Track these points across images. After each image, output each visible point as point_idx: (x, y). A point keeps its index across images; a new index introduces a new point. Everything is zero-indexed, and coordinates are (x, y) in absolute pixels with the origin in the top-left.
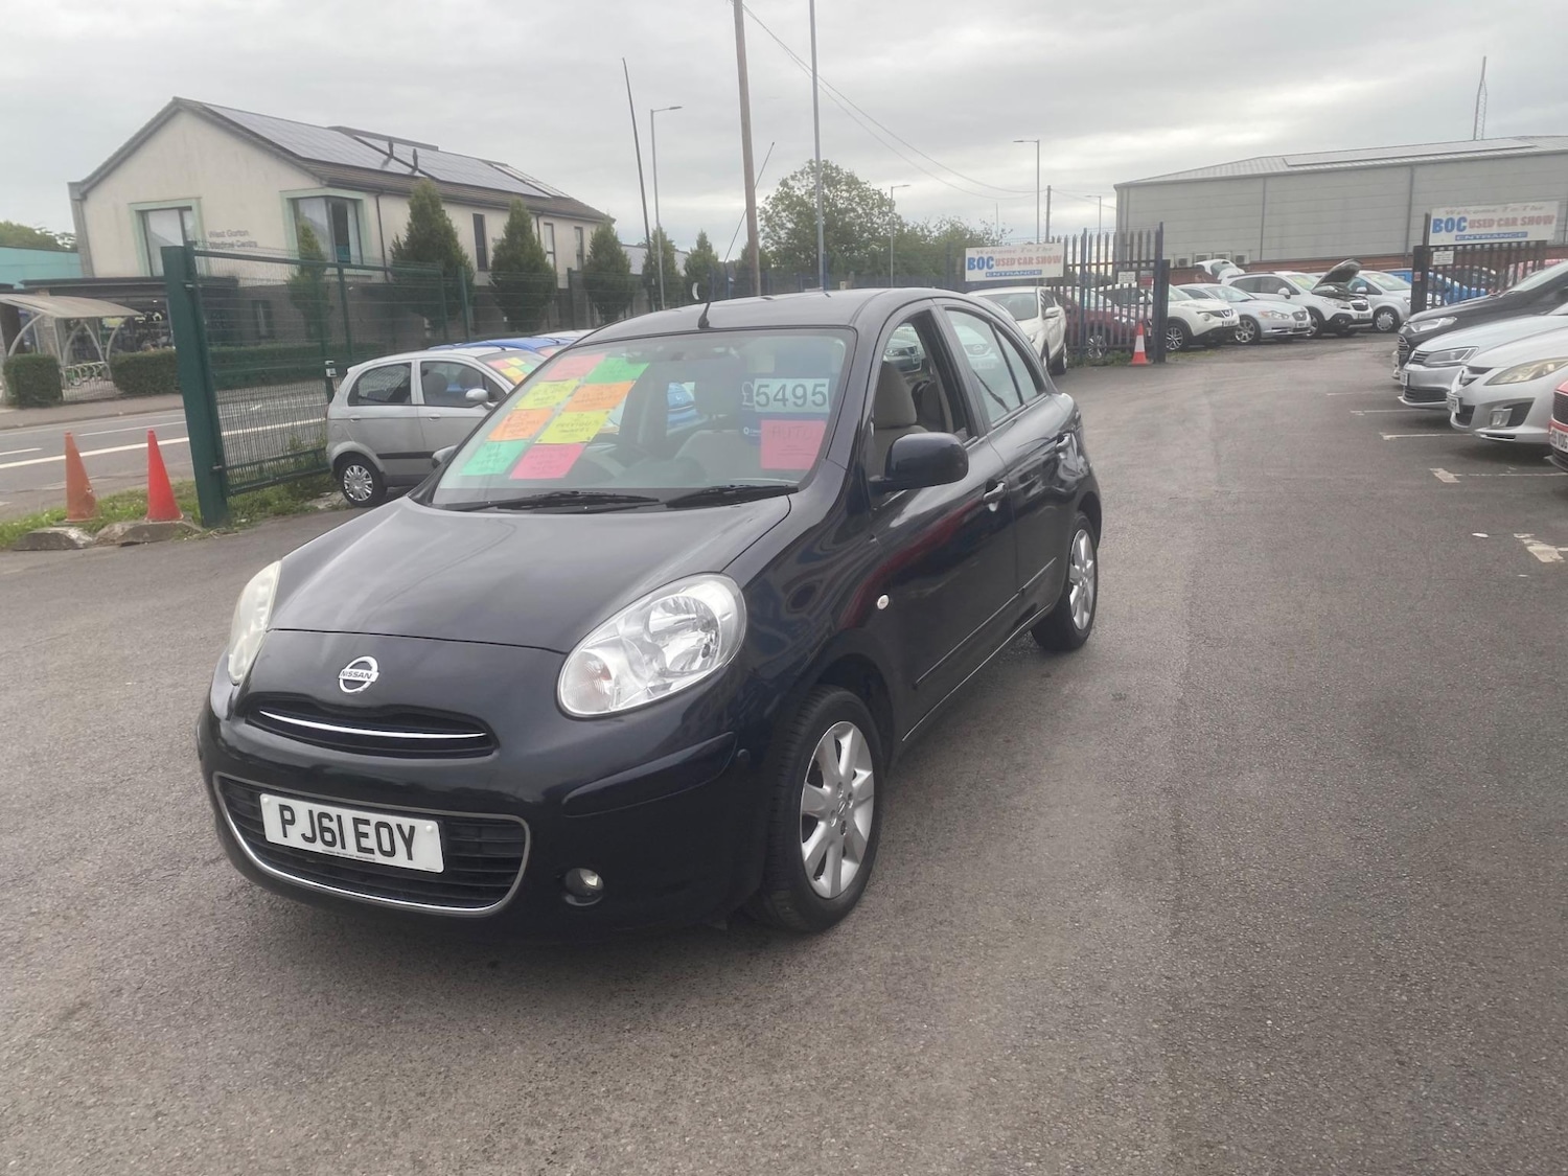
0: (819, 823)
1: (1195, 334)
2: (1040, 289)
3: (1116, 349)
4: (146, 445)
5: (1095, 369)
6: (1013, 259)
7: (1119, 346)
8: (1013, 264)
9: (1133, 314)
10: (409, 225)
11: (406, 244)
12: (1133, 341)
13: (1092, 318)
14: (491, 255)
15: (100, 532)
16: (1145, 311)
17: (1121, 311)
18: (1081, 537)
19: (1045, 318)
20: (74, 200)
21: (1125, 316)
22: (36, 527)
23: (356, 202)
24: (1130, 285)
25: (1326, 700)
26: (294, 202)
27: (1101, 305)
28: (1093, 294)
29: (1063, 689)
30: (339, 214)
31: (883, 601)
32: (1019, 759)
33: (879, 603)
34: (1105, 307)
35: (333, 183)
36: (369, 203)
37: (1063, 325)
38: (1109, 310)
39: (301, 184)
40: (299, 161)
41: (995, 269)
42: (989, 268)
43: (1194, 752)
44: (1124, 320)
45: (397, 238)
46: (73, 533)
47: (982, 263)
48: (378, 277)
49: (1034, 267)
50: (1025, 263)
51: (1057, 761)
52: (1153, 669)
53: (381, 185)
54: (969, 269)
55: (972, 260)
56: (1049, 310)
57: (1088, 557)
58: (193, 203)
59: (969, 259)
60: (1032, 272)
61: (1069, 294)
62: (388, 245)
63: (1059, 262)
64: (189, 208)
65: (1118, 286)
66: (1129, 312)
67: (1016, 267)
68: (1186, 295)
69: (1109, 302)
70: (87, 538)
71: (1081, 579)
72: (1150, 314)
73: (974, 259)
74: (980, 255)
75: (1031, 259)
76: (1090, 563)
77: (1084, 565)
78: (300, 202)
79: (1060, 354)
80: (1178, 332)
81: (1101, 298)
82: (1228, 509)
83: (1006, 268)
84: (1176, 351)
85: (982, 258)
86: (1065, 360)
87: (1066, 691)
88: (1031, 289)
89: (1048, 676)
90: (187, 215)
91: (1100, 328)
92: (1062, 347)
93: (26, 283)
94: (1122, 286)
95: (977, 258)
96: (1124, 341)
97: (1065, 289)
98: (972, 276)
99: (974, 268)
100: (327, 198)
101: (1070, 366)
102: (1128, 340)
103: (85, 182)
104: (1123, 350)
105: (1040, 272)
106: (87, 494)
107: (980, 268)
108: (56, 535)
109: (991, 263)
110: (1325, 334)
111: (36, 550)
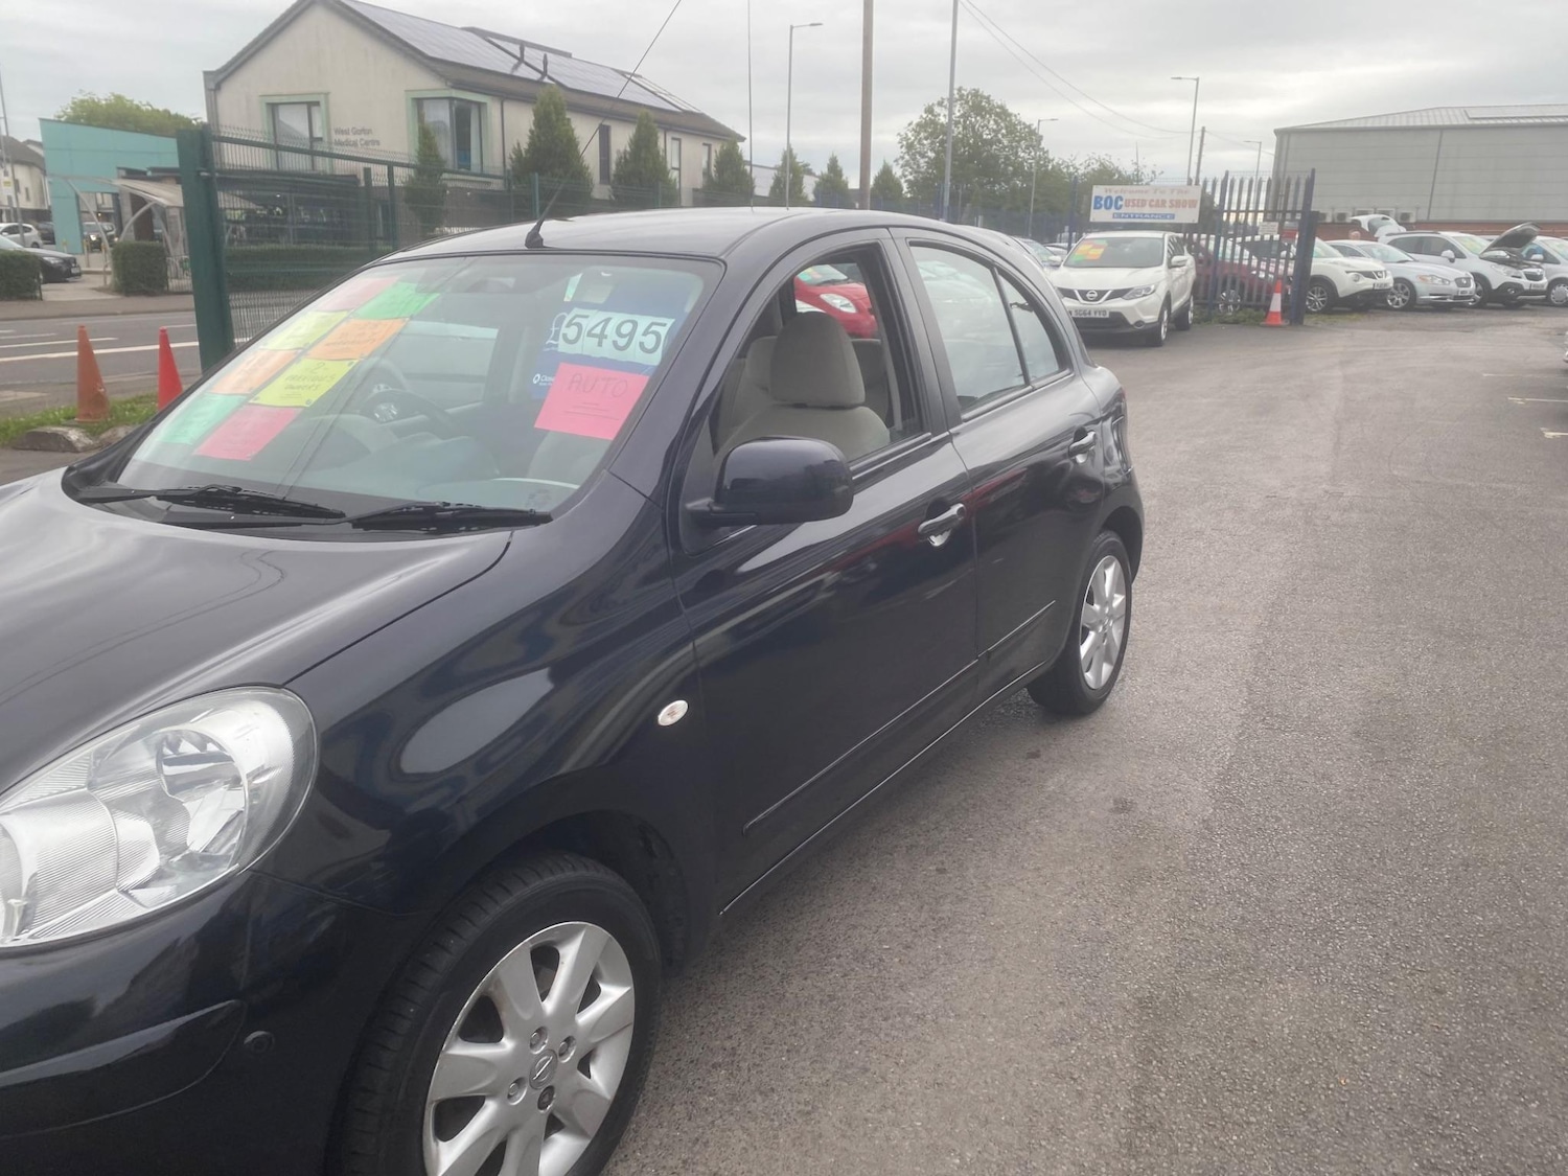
0: (486, 1102)
1: (1341, 295)
2: (1168, 235)
3: (1250, 306)
4: (157, 347)
5: (1224, 327)
6: (1144, 201)
7: (1252, 303)
8: (1143, 205)
9: (1272, 269)
10: (531, 131)
11: (527, 151)
12: (1269, 299)
13: (1227, 271)
14: (613, 167)
15: (104, 436)
16: (1286, 266)
17: (1259, 264)
18: (1107, 566)
19: (1171, 266)
20: (208, 90)
21: (1264, 270)
22: (42, 424)
23: (480, 105)
24: (1272, 237)
25: (1417, 849)
26: (419, 103)
27: (1237, 257)
28: (1230, 243)
29: (1050, 783)
30: (462, 117)
31: (673, 712)
32: (946, 908)
33: (660, 717)
34: (1241, 259)
35: (459, 85)
36: (493, 108)
37: (1192, 275)
38: (1245, 263)
39: (425, 83)
40: (426, 61)
41: (1122, 211)
42: (1117, 208)
43: (1202, 927)
44: (1262, 275)
45: (519, 144)
46: (74, 435)
47: (1109, 203)
48: (497, 185)
49: (1167, 210)
50: (1157, 205)
51: (1000, 920)
52: (1183, 759)
53: (507, 89)
54: (1095, 208)
55: (1098, 198)
56: (1176, 259)
57: (1116, 589)
58: (321, 99)
59: (1097, 198)
60: (1164, 216)
61: (1203, 243)
62: (509, 152)
63: (1195, 207)
64: (317, 104)
65: (1257, 238)
66: (1268, 266)
67: (1147, 210)
68: (1336, 252)
69: (1246, 253)
70: (88, 441)
71: (1101, 622)
72: (1291, 270)
73: (1101, 198)
74: (1108, 194)
75: (1164, 202)
76: (1119, 599)
77: (1108, 602)
78: (426, 103)
79: (1184, 309)
80: (1322, 293)
81: (1238, 248)
82: (1335, 516)
83: (1136, 210)
84: (1318, 312)
85: (1110, 197)
86: (1191, 315)
87: (1051, 786)
88: (1158, 235)
89: (1036, 755)
90: (314, 109)
91: (1234, 282)
92: (1189, 301)
93: (154, 170)
94: (1262, 237)
95: (1104, 197)
96: (1259, 298)
97: (1199, 236)
98: (1097, 216)
99: (1101, 207)
100: (451, 99)
101: (1196, 321)
102: (1264, 295)
103: (219, 72)
104: (1257, 308)
105: (1173, 216)
106: (99, 394)
107: (1107, 208)
108: (55, 435)
109: (1120, 203)
110: (1489, 304)
111: (36, 450)
